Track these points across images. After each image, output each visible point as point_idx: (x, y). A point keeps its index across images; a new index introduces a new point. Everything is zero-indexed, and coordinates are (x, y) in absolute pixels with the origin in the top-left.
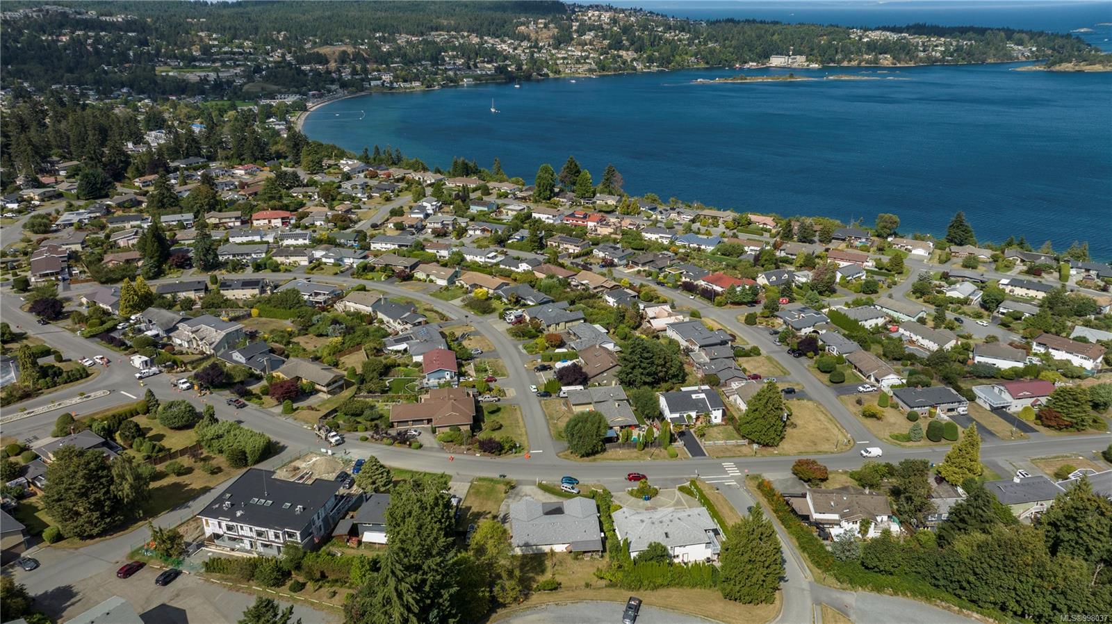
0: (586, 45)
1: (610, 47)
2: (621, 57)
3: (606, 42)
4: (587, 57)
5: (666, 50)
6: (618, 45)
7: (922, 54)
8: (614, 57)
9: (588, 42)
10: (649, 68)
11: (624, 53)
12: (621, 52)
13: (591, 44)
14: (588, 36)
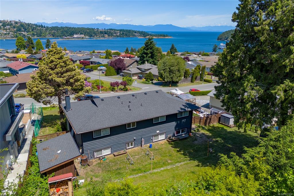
0: (7, 30)
1: (17, 30)
2: (22, 34)
3: (15, 29)
4: (9, 34)
5: (39, 32)
6: (19, 30)
7: (115, 34)
8: (19, 34)
9: (8, 29)
10: (34, 37)
11: (23, 32)
12: (22, 32)
13: (9, 30)
14: (8, 27)
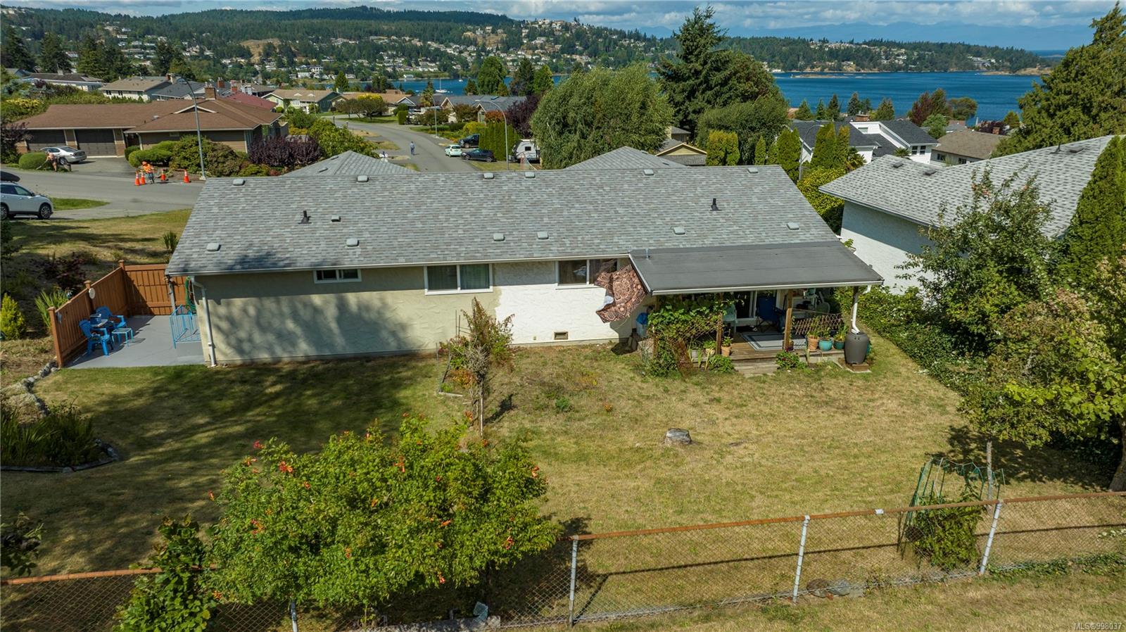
0: (537, 48)
1: (563, 51)
2: (574, 60)
3: (558, 47)
4: (539, 60)
5: (622, 54)
6: (570, 49)
7: (885, 61)
8: (567, 60)
9: (539, 46)
11: (578, 57)
12: (574, 57)
13: (542, 48)
14: (539, 41)
